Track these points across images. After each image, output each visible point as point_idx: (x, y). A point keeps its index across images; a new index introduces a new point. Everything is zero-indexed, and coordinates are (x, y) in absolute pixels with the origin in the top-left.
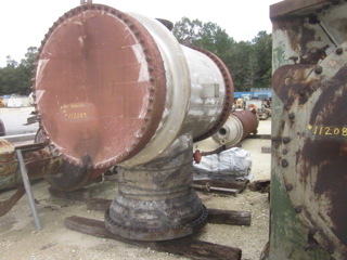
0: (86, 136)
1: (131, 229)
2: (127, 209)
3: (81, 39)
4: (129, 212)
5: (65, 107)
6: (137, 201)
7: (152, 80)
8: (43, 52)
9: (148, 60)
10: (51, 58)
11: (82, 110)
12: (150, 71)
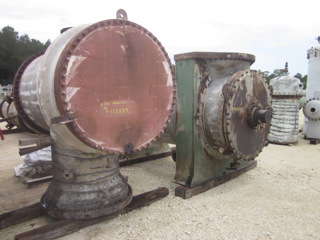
0: (128, 127)
1: (111, 205)
2: (100, 191)
3: (123, 47)
4: (104, 193)
5: (106, 104)
6: (105, 182)
7: (174, 86)
8: (78, 48)
9: (173, 73)
10: (89, 56)
11: (125, 106)
12: (174, 80)
